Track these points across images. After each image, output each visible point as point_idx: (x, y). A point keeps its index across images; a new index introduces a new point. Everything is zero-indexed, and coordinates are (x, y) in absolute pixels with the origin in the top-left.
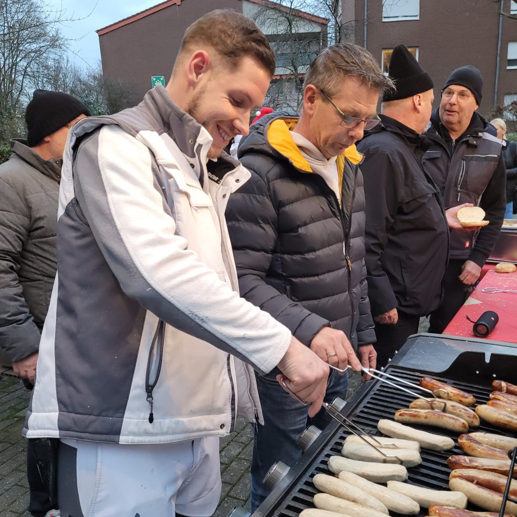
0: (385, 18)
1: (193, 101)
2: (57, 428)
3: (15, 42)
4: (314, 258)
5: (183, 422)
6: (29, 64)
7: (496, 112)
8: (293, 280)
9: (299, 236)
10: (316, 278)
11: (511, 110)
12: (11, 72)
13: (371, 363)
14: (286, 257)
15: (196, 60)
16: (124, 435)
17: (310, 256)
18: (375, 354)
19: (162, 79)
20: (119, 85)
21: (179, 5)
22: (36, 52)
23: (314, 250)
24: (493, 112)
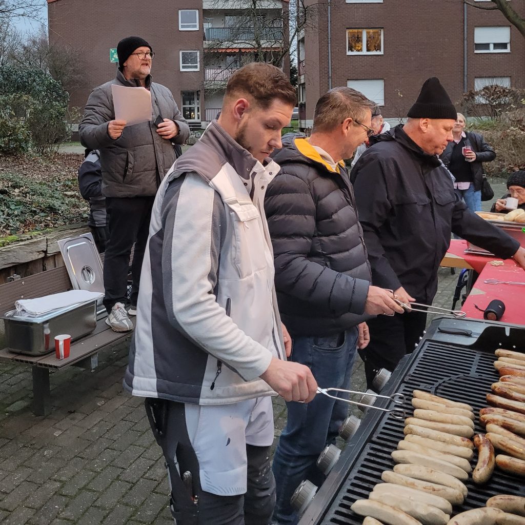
1: (240, 132)
2: (156, 390)
4: (345, 237)
5: (244, 387)
7: (468, 96)
8: (332, 256)
9: (333, 221)
10: (346, 253)
11: (484, 95)
13: (366, 336)
14: (324, 238)
15: (238, 105)
16: (202, 398)
17: (342, 235)
18: (367, 328)
23: (344, 231)
24: (465, 96)
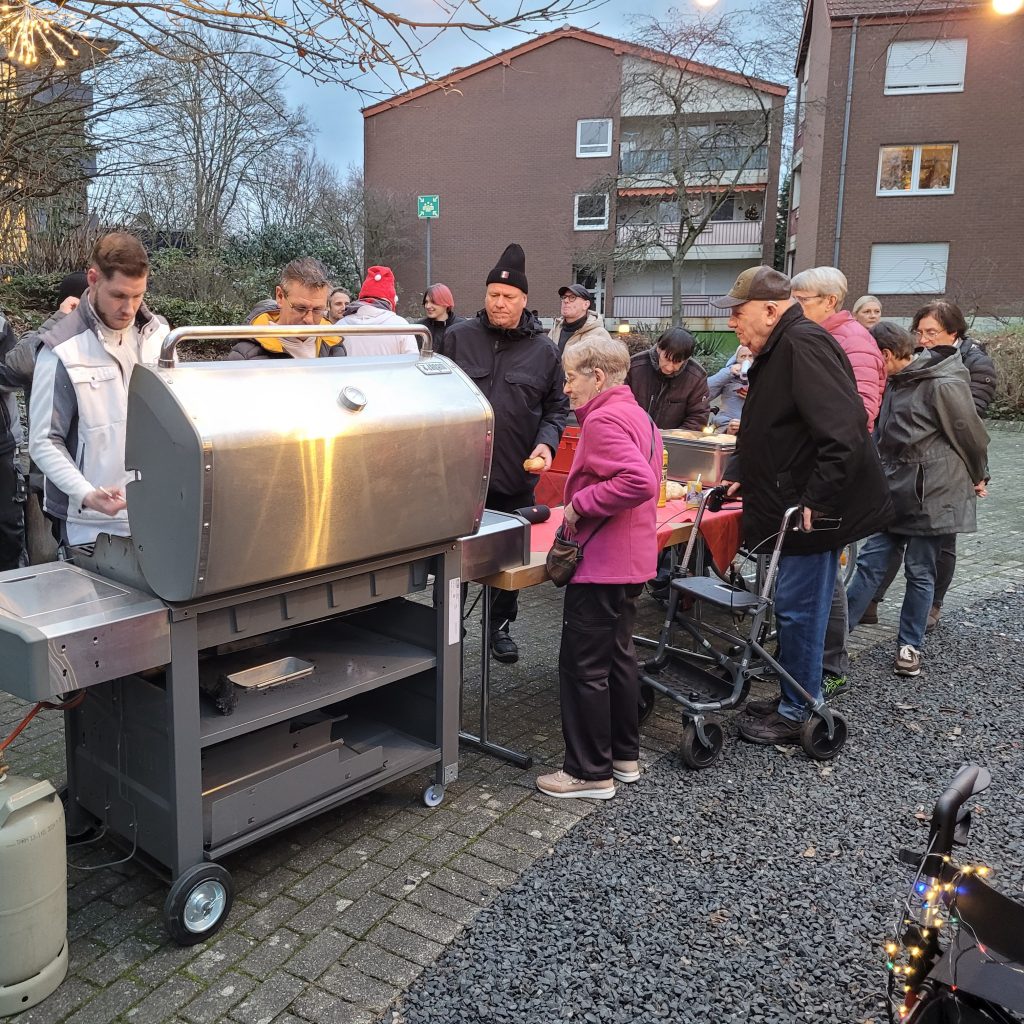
0: (889, 87)
3: (233, 128)
6: (251, 161)
12: (220, 175)
19: (434, 200)
20: (386, 201)
21: (507, 66)
22: (264, 142)
